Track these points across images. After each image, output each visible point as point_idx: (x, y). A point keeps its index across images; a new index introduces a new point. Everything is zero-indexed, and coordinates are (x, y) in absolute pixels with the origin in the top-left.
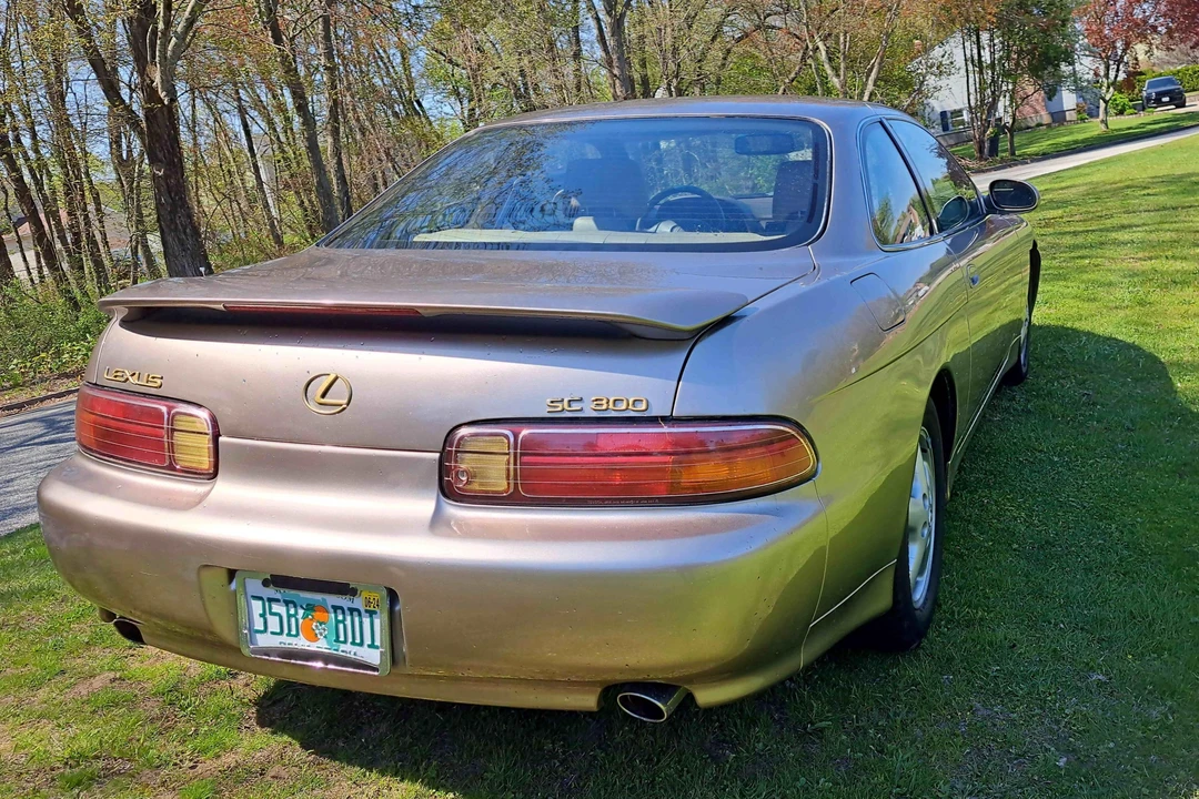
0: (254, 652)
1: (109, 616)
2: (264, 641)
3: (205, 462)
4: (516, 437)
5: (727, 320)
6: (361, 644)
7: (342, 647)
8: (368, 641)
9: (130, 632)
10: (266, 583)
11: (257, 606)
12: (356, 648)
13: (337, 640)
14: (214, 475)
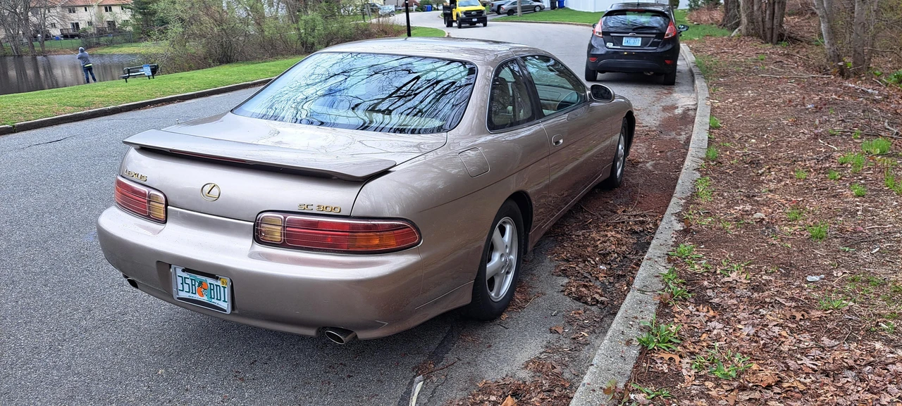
0: (178, 298)
1: (126, 277)
2: (183, 295)
3: (162, 216)
4: (285, 218)
5: (385, 172)
6: (220, 300)
7: (213, 300)
8: (223, 299)
9: (133, 283)
10: (183, 271)
11: (180, 280)
12: (217, 302)
13: (211, 297)
14: (165, 222)
